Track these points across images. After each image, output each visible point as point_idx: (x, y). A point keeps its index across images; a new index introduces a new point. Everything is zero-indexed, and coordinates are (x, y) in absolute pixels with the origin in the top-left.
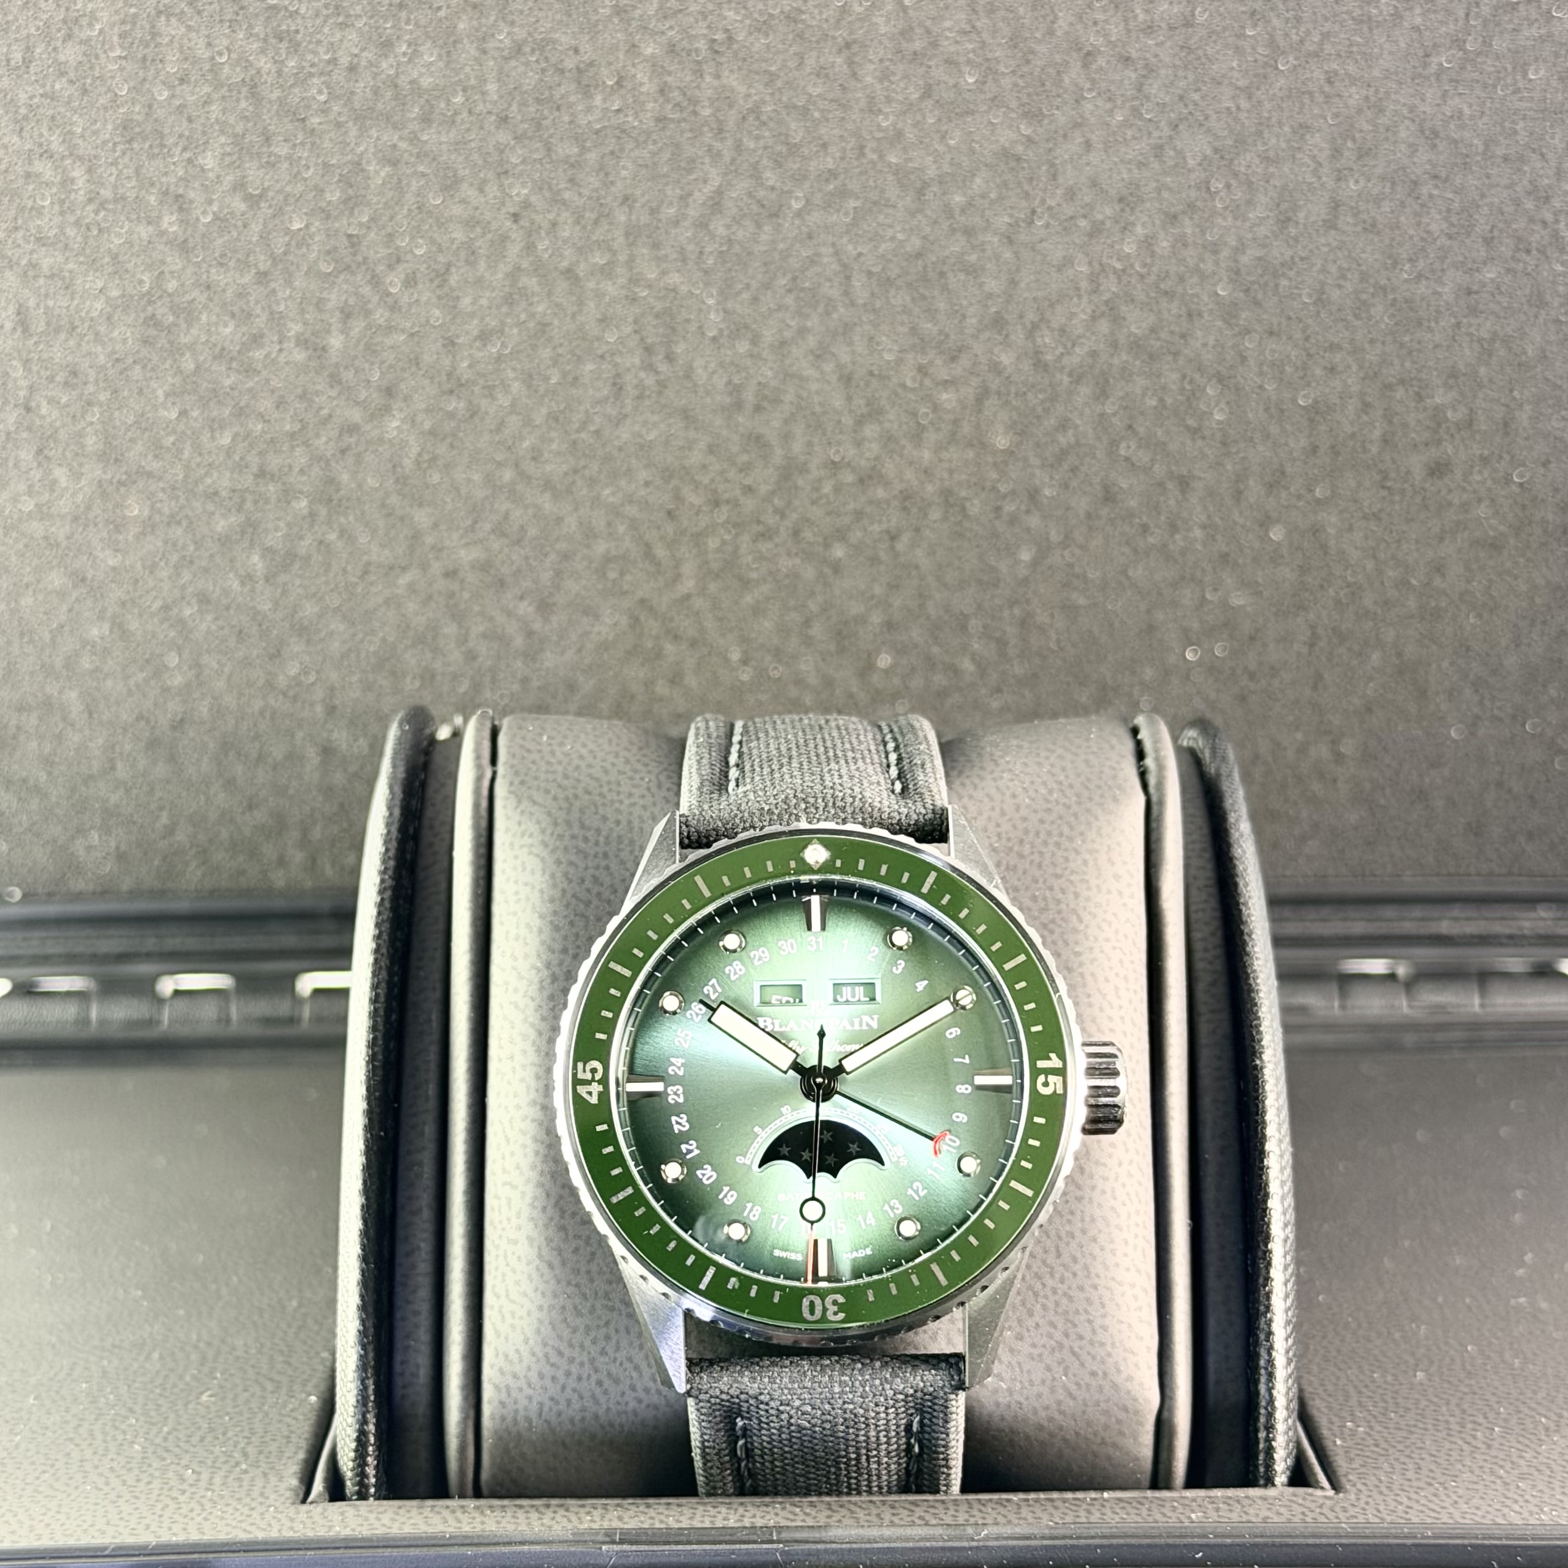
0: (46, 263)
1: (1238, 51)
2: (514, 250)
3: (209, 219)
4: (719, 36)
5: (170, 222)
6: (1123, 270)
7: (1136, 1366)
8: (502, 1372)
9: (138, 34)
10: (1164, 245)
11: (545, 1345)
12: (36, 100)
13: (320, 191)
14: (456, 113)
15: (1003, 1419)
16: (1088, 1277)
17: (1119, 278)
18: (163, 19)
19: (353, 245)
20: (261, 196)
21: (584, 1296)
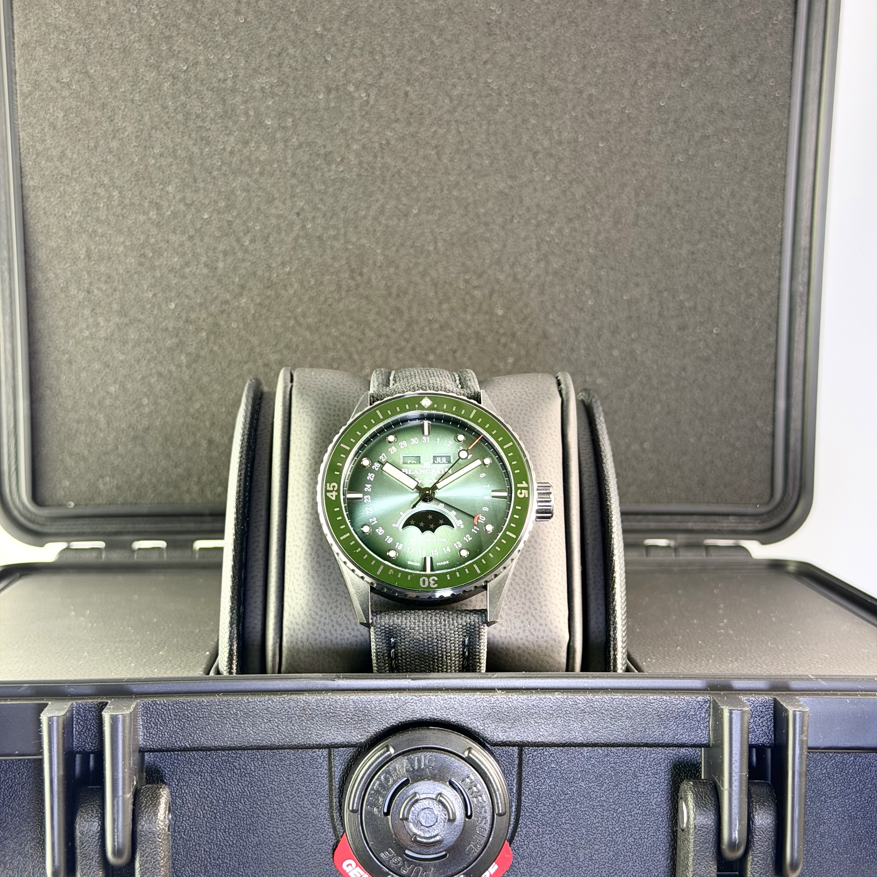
0: (100, 231)
1: (597, 153)
2: (297, 228)
3: (169, 213)
4: (384, 142)
5: (153, 214)
6: (550, 241)
7: (559, 622)
8: (291, 622)
9: (143, 137)
10: (567, 231)
11: (310, 610)
12: (100, 163)
13: (216, 202)
14: (274, 171)
15: (503, 643)
16: (539, 584)
17: (549, 245)
18: (154, 130)
19: (229, 225)
20: (191, 204)
21: (327, 590)
